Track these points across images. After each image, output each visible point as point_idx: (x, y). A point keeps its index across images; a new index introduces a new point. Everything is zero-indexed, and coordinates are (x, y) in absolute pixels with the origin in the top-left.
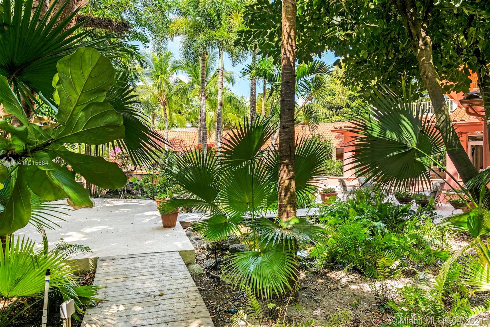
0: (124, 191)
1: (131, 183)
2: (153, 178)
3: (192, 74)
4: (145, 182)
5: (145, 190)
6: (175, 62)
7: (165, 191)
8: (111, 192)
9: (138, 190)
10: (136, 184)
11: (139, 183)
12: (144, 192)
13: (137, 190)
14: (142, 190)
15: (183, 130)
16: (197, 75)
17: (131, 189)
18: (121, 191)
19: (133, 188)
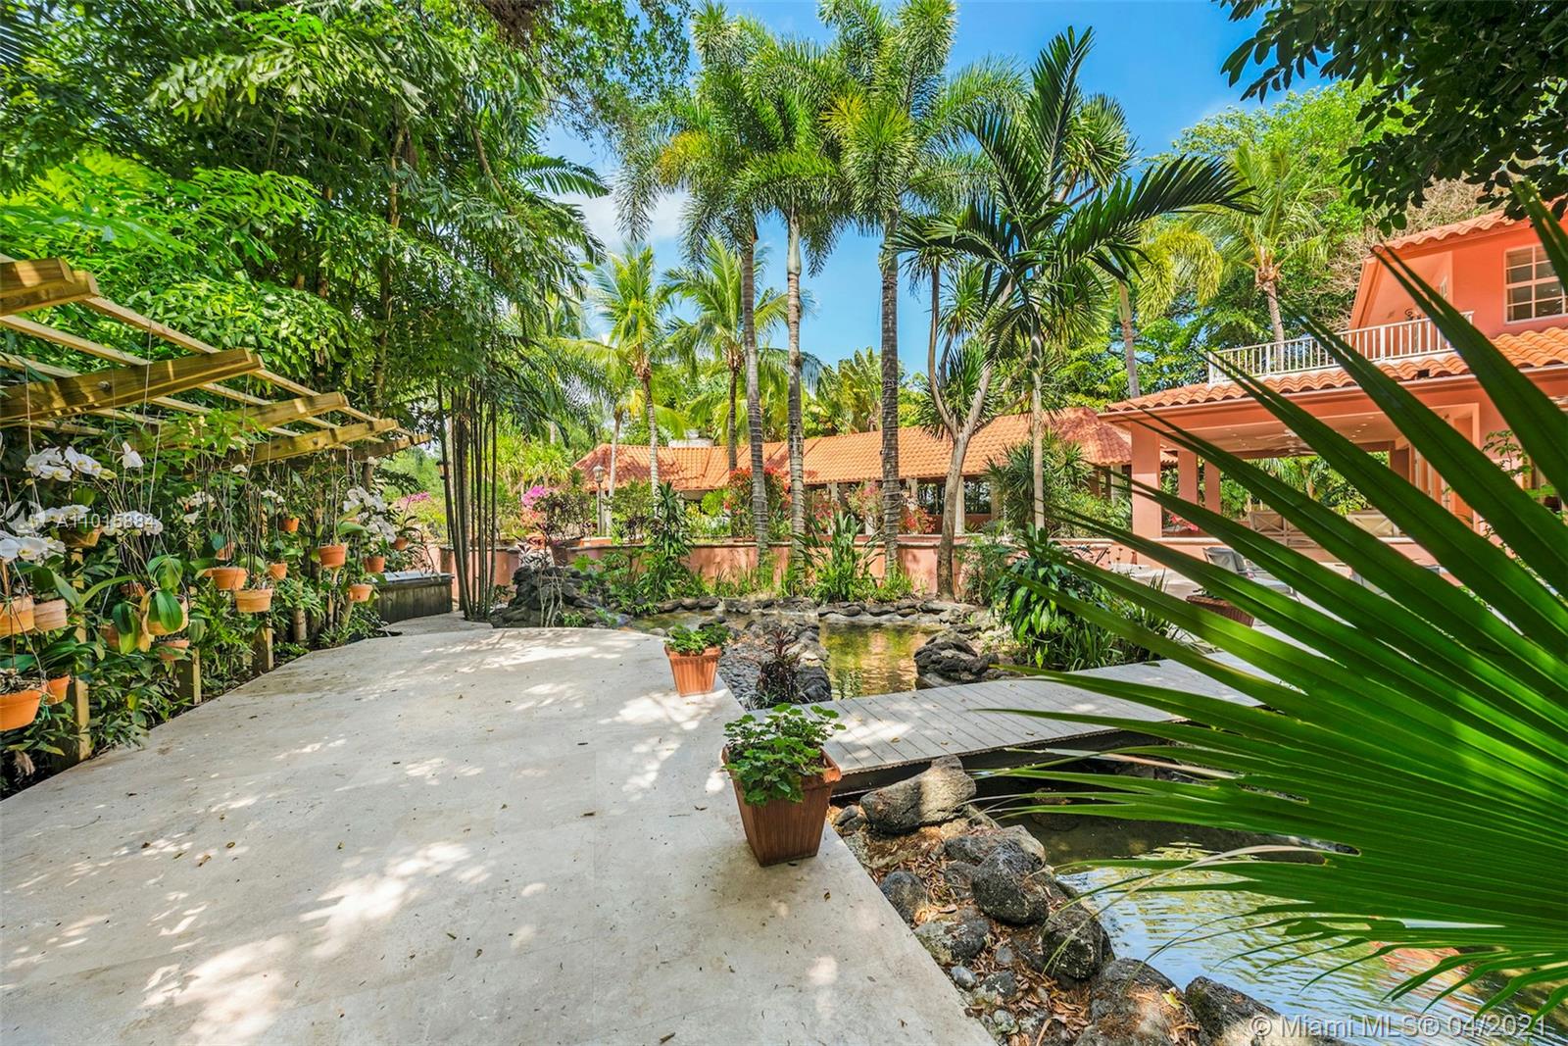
0: (557, 599)
1: (575, 575)
2: (631, 558)
3: (710, 302)
4: (610, 568)
5: (612, 588)
6: (670, 275)
7: (663, 590)
8: (520, 603)
9: (595, 592)
10: (589, 577)
11: (594, 574)
12: (610, 597)
13: (591, 591)
14: (605, 591)
15: (681, 444)
16: (721, 306)
17: (575, 592)
18: (549, 600)
19: (579, 588)
